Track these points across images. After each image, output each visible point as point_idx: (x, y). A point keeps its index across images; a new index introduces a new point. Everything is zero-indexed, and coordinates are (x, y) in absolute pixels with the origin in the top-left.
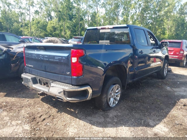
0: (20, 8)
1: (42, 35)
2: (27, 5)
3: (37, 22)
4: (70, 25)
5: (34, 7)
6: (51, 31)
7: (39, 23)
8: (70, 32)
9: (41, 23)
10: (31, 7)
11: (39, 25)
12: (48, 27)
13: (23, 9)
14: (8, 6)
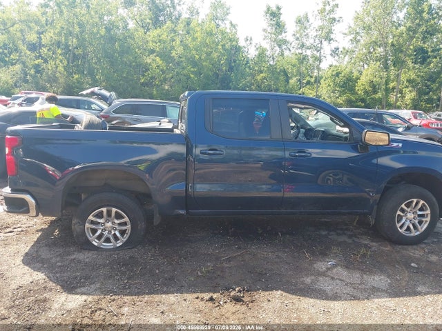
0: (303, 46)
1: (341, 102)
2: (317, 41)
3: (334, 73)
4: (418, 76)
5: (332, 41)
6: (366, 92)
7: (338, 75)
8: (414, 93)
9: (342, 75)
10: (325, 43)
11: (338, 80)
12: (360, 83)
13: (308, 48)
14: (280, 46)
